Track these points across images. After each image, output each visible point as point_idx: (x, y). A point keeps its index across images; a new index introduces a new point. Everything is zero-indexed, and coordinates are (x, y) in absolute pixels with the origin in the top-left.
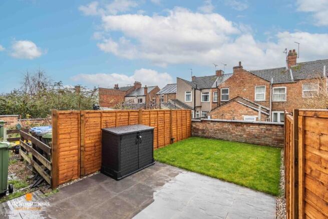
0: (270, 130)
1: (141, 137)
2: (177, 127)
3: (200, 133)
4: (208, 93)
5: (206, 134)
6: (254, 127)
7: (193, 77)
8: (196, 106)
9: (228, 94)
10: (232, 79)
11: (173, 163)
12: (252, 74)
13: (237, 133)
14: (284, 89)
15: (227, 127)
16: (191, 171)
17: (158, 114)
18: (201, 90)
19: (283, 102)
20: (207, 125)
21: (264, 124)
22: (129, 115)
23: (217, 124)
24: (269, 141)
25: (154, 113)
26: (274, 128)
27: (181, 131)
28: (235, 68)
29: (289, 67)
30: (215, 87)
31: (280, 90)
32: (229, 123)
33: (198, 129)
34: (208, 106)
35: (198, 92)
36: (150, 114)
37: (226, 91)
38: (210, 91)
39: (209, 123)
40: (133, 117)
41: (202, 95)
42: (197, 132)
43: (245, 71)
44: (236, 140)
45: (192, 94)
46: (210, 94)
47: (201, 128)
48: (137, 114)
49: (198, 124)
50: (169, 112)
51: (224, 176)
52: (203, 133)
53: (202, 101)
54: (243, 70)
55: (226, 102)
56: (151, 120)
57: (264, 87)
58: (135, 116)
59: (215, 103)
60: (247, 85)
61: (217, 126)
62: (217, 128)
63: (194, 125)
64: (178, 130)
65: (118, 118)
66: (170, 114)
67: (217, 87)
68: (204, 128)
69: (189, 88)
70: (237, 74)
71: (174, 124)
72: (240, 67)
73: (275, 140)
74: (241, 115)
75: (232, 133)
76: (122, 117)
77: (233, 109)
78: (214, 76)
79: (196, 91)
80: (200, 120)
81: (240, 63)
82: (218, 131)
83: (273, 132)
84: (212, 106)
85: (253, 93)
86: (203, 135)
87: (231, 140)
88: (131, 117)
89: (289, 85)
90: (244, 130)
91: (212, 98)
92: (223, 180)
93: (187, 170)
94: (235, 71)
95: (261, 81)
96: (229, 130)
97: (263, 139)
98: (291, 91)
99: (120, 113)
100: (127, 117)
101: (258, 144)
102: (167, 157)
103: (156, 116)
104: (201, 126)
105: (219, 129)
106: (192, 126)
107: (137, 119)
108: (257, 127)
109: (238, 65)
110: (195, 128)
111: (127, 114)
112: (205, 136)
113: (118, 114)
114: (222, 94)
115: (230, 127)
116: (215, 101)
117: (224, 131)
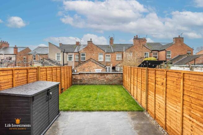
0: (117, 76)
1: (51, 93)
2: (64, 79)
3: (78, 82)
4: (72, 55)
5: (83, 82)
6: (110, 75)
7: (60, 44)
8: (64, 63)
9: (85, 57)
10: (87, 48)
11: (75, 109)
12: (97, 46)
13: (101, 79)
14: (110, 55)
15: (96, 76)
16: (93, 111)
17: (52, 70)
18: (67, 53)
19: (109, 62)
20: (84, 76)
21: (114, 73)
22: (27, 73)
23: (90, 75)
24: (116, 82)
25: (49, 69)
26: (119, 75)
27: (67, 82)
28: (88, 42)
29: (111, 45)
30: (77, 52)
31: (108, 56)
32: (97, 74)
33: (77, 80)
34: (72, 64)
35: (65, 54)
36: (46, 71)
37: (83, 55)
38: (73, 54)
39: (84, 75)
40: (32, 74)
41: (68, 56)
42: (77, 82)
43: (94, 44)
44: (101, 83)
45: (61, 55)
46: (73, 56)
47: (79, 78)
48: (35, 71)
49: (77, 76)
50: (59, 68)
51: (114, 108)
52: (81, 81)
53: (68, 61)
54: (92, 43)
55: (85, 61)
56: (48, 76)
57: (102, 54)
58: (33, 73)
59: (77, 62)
60: (95, 52)
61: (90, 76)
62: (90, 77)
63: (74, 77)
64: (65, 81)
65: (16, 76)
66: (60, 70)
67: (78, 52)
68: (81, 78)
69: (59, 51)
70: (90, 45)
71: (63, 77)
72: (91, 41)
73: (119, 81)
74: (94, 69)
75: (98, 79)
76: (20, 75)
77: (90, 66)
78: (75, 45)
79: (64, 53)
80: (78, 73)
81: (91, 39)
82: (90, 80)
83: (118, 77)
84: (75, 64)
85: (98, 57)
86: (80, 83)
87: (98, 84)
88: (29, 74)
89: (112, 54)
90: (105, 77)
91: (75, 58)
92: (115, 111)
93: (89, 111)
94: (88, 44)
95: (101, 50)
96: (97, 79)
97: (114, 81)
98: (113, 57)
99: (18, 71)
100: (26, 75)
101: (112, 84)
102: (67, 105)
103: (51, 71)
104: (79, 77)
105: (91, 78)
106: (72, 78)
107: (36, 75)
108: (111, 75)
109: (90, 40)
110: (74, 79)
111: (26, 71)
112: (82, 83)
113: (15, 72)
114: (81, 57)
115: (98, 76)
116: (77, 61)
117: (94, 79)
